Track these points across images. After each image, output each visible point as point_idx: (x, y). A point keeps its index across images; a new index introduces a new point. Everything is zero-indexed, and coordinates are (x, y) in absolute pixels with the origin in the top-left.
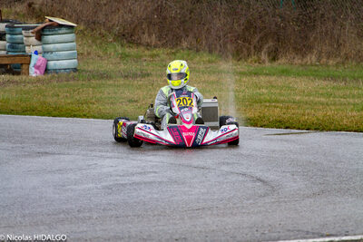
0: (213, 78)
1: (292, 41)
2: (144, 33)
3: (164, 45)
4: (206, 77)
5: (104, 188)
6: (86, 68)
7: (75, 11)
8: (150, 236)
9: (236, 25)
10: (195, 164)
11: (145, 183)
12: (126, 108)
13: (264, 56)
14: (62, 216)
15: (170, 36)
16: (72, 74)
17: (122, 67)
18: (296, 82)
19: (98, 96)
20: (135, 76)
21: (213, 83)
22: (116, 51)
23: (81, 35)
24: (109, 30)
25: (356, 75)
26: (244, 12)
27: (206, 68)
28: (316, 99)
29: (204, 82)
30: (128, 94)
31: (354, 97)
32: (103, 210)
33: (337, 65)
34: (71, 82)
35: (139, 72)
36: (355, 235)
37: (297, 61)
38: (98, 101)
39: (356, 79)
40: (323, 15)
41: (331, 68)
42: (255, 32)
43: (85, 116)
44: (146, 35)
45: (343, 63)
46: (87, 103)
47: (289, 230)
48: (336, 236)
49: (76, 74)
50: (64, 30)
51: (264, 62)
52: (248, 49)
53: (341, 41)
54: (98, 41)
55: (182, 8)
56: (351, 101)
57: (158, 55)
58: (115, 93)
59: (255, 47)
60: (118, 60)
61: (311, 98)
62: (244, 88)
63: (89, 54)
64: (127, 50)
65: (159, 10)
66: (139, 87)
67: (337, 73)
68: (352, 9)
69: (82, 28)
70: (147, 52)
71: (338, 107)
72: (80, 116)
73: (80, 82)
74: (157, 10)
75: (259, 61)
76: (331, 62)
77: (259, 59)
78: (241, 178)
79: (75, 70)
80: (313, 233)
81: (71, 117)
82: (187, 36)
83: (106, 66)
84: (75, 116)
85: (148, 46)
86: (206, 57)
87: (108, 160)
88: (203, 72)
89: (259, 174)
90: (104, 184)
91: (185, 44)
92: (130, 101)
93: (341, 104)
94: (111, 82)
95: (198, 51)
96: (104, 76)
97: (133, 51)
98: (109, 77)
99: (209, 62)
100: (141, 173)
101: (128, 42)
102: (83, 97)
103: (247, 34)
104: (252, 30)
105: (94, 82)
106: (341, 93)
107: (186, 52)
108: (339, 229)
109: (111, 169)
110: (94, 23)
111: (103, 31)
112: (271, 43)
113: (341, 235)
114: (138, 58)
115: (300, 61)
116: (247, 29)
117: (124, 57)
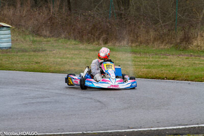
0: (76, 52)
1: (115, 34)
2: (43, 30)
3: (53, 36)
4: (73, 52)
5: (24, 104)
6: (15, 47)
7: (10, 19)
8: (46, 127)
9: (87, 27)
10: (68, 93)
11: (44, 102)
12: (35, 66)
13: (101, 42)
14: (3, 118)
15: (56, 32)
16: (9, 50)
17: (33, 46)
18: (116, 55)
19: (21, 60)
20: (39, 51)
21: (76, 54)
22: (30, 39)
23: (13, 31)
24: (27, 29)
25: (146, 51)
26: (91, 20)
27: (73, 47)
28: (126, 63)
29: (72, 54)
30: (35, 60)
31: (144, 62)
32: (24, 115)
33: (136, 46)
34: (9, 54)
35: (41, 49)
36: (145, 128)
37: (117, 44)
38: (21, 62)
39: (145, 53)
40: (130, 22)
41: (133, 48)
42: (97, 30)
43: (14, 70)
44: (44, 31)
45: (139, 46)
46: (16, 64)
47: (113, 126)
48: (136, 128)
49: (11, 50)
50: (5, 29)
51: (101, 44)
52: (93, 39)
53: (138, 35)
54: (21, 34)
55: (61, 18)
56: (143, 63)
57: (50, 41)
58: (29, 59)
59: (97, 37)
60: (31, 43)
61: (124, 62)
62: (91, 57)
63: (17, 40)
64: (35, 39)
65: (51, 19)
66: (41, 56)
67: (136, 50)
68: (144, 19)
69: (14, 28)
70: (45, 40)
71: (137, 66)
72: (12, 70)
73: (13, 54)
74: (49, 19)
75: (99, 44)
76: (133, 45)
77: (99, 43)
78: (90, 100)
79: (10, 48)
80: (125, 127)
81: (8, 70)
82: (64, 32)
83: (25, 46)
84: (10, 70)
85: (45, 36)
86: (74, 42)
87: (26, 91)
88: (72, 49)
89: (98, 98)
90: (24, 102)
91: (63, 36)
92: (37, 63)
93: (138, 65)
94: (27, 54)
95: (69, 39)
96: (24, 51)
97: (38, 39)
98: (26, 51)
99: (75, 44)
100: (42, 98)
101: (36, 34)
102: (14, 60)
103: (93, 31)
104: (95, 29)
105: (19, 54)
106: (138, 60)
107: (63, 39)
108: (137, 125)
109: (27, 96)
110: (19, 25)
111: (23, 29)
112: (104, 36)
113: (138, 128)
114: (40, 42)
115: (118, 44)
116: (93, 29)
117: (34, 42)
